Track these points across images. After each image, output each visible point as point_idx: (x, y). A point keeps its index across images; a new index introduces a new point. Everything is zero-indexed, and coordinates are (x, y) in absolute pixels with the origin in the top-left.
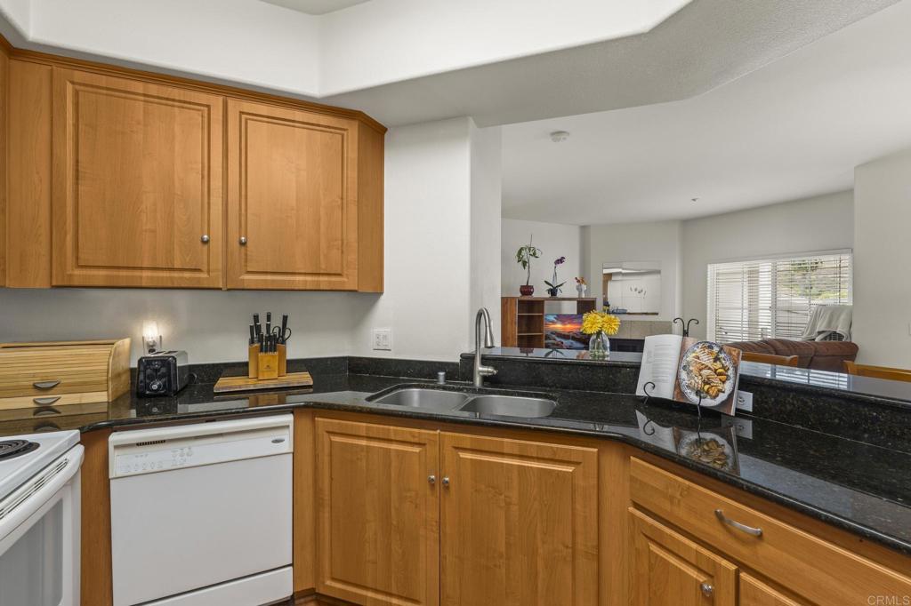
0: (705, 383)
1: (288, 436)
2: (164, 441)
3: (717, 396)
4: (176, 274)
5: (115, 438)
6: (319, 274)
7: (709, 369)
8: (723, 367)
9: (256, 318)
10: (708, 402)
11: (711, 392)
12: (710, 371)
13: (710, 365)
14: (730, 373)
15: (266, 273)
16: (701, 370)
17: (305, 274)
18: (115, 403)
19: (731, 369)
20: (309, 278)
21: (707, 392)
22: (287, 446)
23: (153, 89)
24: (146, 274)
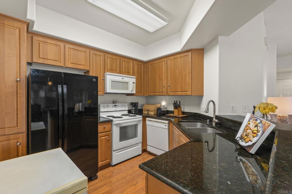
0: (246, 135)
1: (167, 125)
2: (151, 121)
3: (248, 142)
4: (160, 93)
5: (147, 119)
6: (182, 92)
7: (251, 130)
8: (257, 131)
9: (175, 101)
10: (243, 144)
11: (246, 140)
12: (250, 131)
13: (252, 128)
14: (259, 134)
15: (173, 92)
16: (247, 129)
17: (180, 92)
18: (154, 115)
19: (261, 132)
20: (181, 93)
21: (245, 140)
22: (167, 127)
23: (158, 61)
24: (157, 93)
